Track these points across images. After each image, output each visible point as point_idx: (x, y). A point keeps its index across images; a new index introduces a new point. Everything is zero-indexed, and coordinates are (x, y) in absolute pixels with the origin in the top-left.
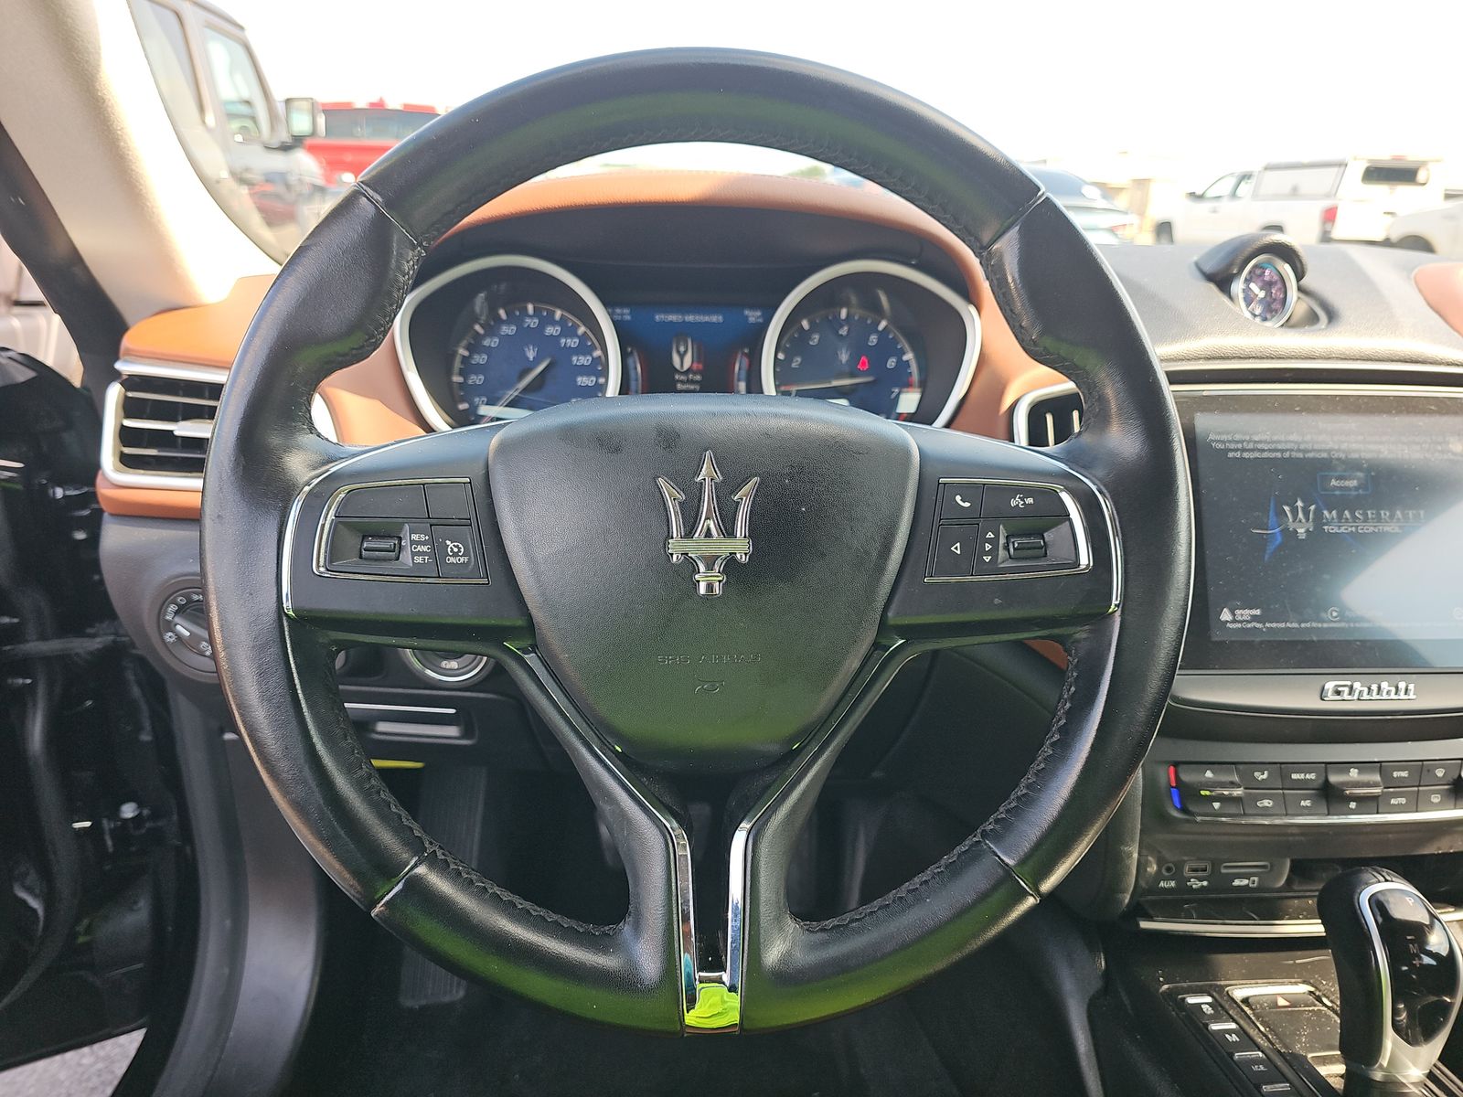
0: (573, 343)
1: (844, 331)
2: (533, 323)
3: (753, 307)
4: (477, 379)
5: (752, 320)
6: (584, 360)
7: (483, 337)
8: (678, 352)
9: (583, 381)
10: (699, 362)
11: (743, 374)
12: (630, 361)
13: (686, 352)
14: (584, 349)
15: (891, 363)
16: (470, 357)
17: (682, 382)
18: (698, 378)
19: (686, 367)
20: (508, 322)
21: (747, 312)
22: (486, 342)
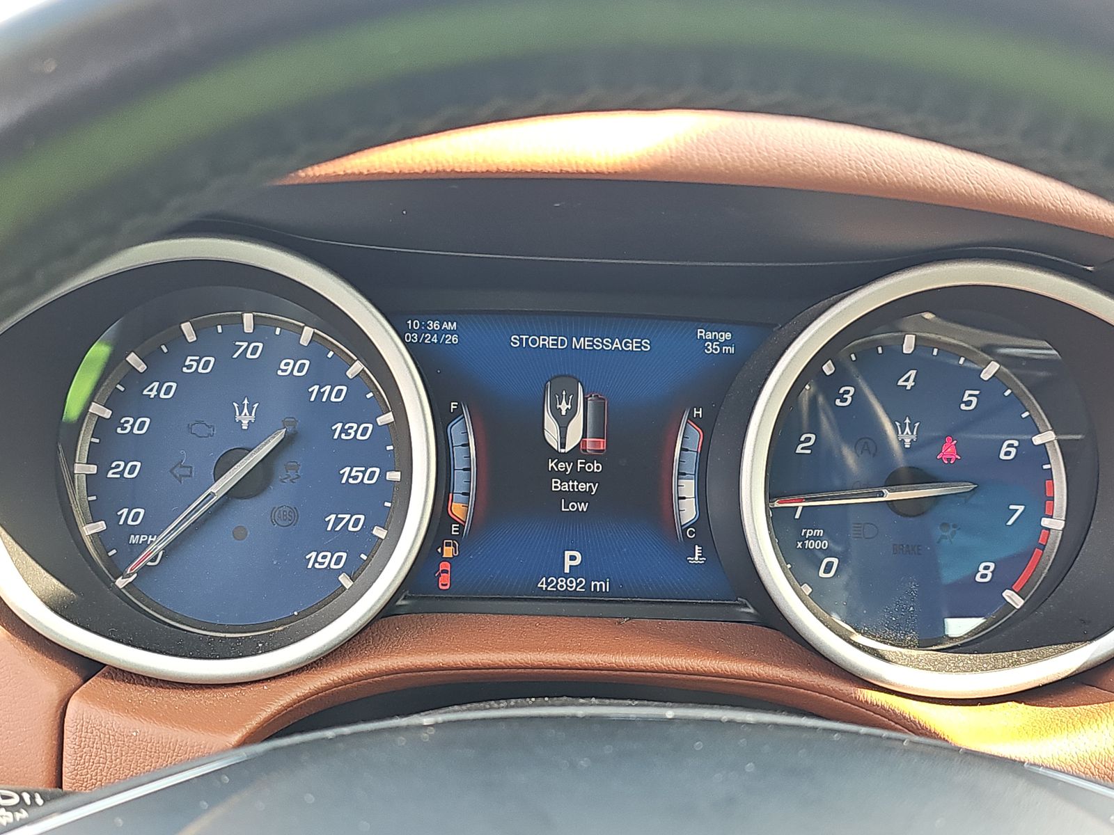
0: (335, 394)
1: (908, 380)
2: (253, 351)
3: (714, 323)
4: (126, 469)
5: (712, 348)
6: (358, 432)
7: (145, 379)
8: (556, 413)
9: (353, 474)
10: (598, 434)
11: (692, 459)
12: (455, 430)
13: (572, 413)
14: (356, 409)
15: (1008, 450)
16: (115, 421)
17: (564, 477)
18: (596, 467)
19: (571, 444)
20: (197, 350)
21: (701, 333)
22: (151, 391)
